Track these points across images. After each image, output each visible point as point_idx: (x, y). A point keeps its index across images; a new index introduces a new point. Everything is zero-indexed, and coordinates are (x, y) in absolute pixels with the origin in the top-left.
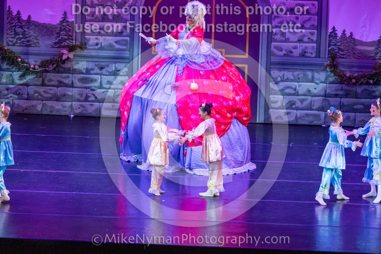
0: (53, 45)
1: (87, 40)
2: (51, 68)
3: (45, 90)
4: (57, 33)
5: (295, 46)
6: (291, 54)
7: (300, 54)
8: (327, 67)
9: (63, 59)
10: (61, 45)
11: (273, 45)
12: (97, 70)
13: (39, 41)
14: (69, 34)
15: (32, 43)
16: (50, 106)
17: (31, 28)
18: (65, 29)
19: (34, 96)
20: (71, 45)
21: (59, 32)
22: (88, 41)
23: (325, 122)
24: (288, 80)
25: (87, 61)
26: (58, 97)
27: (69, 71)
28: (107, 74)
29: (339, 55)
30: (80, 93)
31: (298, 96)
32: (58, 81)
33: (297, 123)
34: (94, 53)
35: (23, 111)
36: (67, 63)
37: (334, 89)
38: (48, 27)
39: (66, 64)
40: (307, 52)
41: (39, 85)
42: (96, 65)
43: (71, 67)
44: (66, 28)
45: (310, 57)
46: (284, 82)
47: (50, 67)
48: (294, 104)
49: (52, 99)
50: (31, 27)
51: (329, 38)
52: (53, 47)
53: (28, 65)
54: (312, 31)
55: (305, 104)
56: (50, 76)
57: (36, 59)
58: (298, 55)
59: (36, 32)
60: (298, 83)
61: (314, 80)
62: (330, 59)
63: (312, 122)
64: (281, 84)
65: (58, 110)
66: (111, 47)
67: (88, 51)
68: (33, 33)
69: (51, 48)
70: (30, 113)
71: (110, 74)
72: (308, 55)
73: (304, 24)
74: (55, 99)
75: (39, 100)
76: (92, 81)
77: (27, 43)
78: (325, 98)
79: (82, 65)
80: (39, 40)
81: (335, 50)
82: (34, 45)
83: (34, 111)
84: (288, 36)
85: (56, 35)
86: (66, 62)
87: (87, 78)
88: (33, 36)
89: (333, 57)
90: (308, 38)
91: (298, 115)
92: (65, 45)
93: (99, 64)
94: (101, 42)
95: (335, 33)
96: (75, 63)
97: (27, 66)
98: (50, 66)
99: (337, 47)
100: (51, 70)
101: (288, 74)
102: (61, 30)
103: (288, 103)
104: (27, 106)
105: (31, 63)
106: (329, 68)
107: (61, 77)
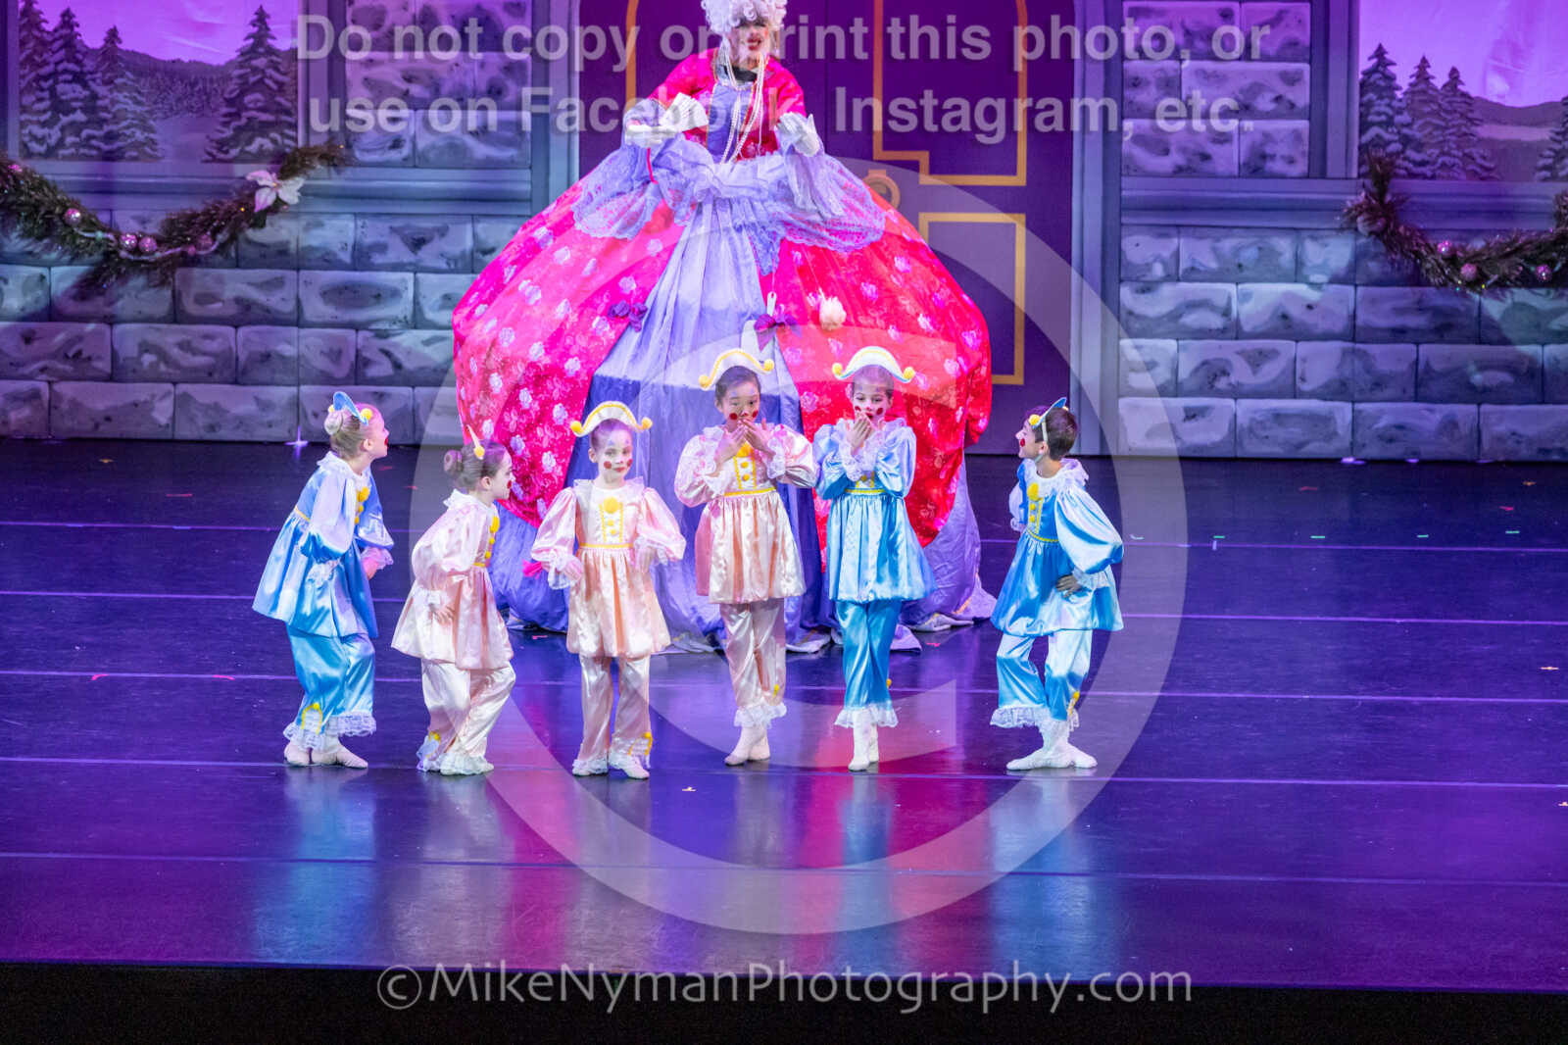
0: (215, 152)
2: (206, 248)
3: (189, 338)
4: (230, 102)
6: (1207, 166)
7: (1245, 164)
8: (1357, 217)
9: (257, 209)
10: (248, 149)
12: (399, 252)
13: (152, 136)
14: (279, 104)
15: (128, 146)
16: (208, 407)
17: (119, 81)
18: (261, 81)
19: (141, 364)
20: (287, 150)
21: (239, 96)
23: (1352, 444)
24: (1195, 276)
25: (355, 214)
27: (282, 257)
28: (444, 266)
29: (1406, 164)
30: (331, 350)
31: (1237, 338)
32: (238, 300)
33: (1239, 454)
34: (381, 181)
35: (97, 426)
36: (272, 225)
37: (1387, 306)
38: (193, 77)
39: (268, 228)
40: (1273, 157)
41: (160, 320)
42: (393, 230)
43: (288, 242)
44: (267, 81)
45: (1283, 177)
46: (1178, 280)
47: (203, 243)
48: (1225, 373)
49: (216, 376)
50: (122, 77)
51: (1362, 95)
52: (214, 159)
53: (111, 236)
54: (1291, 66)
55: (1271, 371)
56: (201, 278)
57: (145, 209)
58: (1236, 171)
59: (139, 98)
60: (1237, 284)
61: (1305, 271)
62: (1368, 182)
63: (1302, 445)
64: (1167, 289)
65: (241, 422)
66: (454, 154)
67: (358, 169)
68: (130, 102)
69: (207, 161)
70: (126, 436)
71: (452, 266)
72: (1277, 166)
74: (227, 374)
75: (159, 379)
76: (379, 296)
77: (106, 144)
78: (1349, 345)
79: (338, 231)
80: (153, 132)
81: (1389, 143)
82: (135, 154)
83: (139, 425)
84: (1190, 89)
85: (224, 110)
86: (267, 221)
87: (359, 286)
88: (130, 116)
89: (1380, 172)
90: (1273, 96)
91: (1243, 421)
92: (264, 148)
93: (407, 227)
94: (412, 133)
95: (1386, 72)
96: (308, 224)
97: (108, 240)
98: (205, 240)
99: (1395, 130)
100: (206, 257)
101: (1195, 250)
102: (246, 89)
103: (1196, 370)
104: (115, 408)
105: (122, 229)
106: (1365, 221)
107: (250, 284)
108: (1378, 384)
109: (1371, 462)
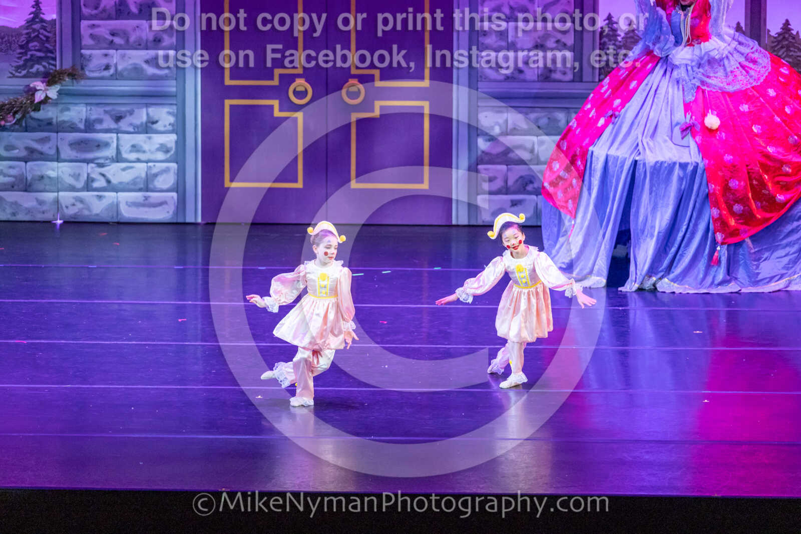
0: (14, 72)
1: (84, 58)
2: (10, 122)
3: (2, 168)
4: (22, 47)
6: (521, 76)
7: (541, 75)
9: (36, 102)
10: (31, 71)
12: (109, 123)
14: (47, 48)
16: (12, 203)
18: (37, 36)
20: (51, 71)
21: (25, 43)
22: (89, 60)
25: (87, 104)
26: (28, 182)
27: (49, 126)
28: (131, 129)
30: (74, 174)
32: (27, 148)
34: (99, 87)
36: (43, 109)
38: (2, 34)
39: (41, 111)
40: (555, 71)
43: (52, 119)
44: (40, 36)
45: (560, 81)
48: (531, 182)
49: (16, 187)
51: (600, 39)
52: (15, 76)
56: (9, 137)
58: (535, 78)
65: (29, 211)
66: (136, 73)
67: (89, 82)
69: (10, 77)
71: (136, 130)
72: (557, 76)
73: (547, 10)
74: (21, 186)
76: (100, 145)
79: (77, 113)
85: (19, 51)
87: (89, 140)
92: (39, 70)
93: (113, 110)
94: (115, 62)
95: (613, 27)
96: (62, 109)
98: (9, 117)
100: (11, 126)
102: (30, 40)
103: (517, 181)
107: (33, 140)
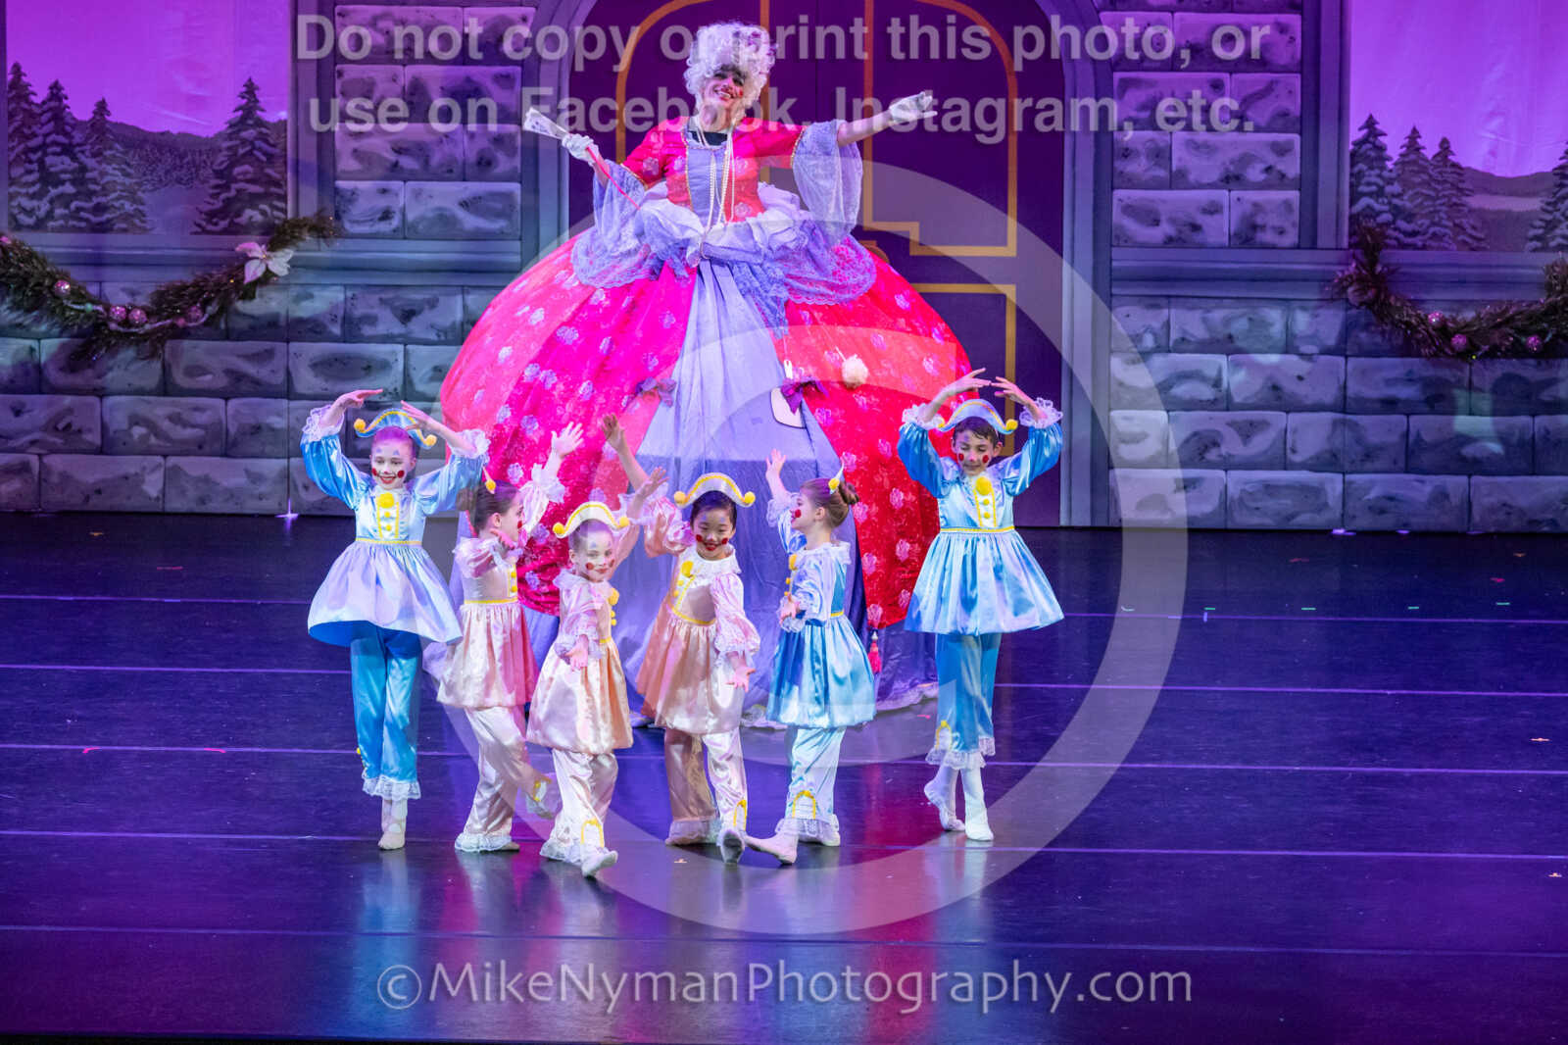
0: (204, 223)
1: (342, 197)
2: (196, 320)
3: (178, 410)
4: (219, 174)
5: (1213, 203)
6: (1198, 238)
7: (1235, 234)
8: (1347, 287)
9: (247, 281)
10: (237, 220)
11: (1120, 200)
12: (388, 324)
13: (141, 207)
14: (268, 175)
15: (117, 218)
16: (199, 479)
17: (108, 153)
18: (250, 153)
19: (131, 436)
20: (277, 222)
21: (226, 169)
22: (351, 201)
23: (1343, 515)
24: (1184, 346)
25: (345, 286)
26: (230, 439)
27: (272, 329)
28: (433, 336)
29: (1395, 234)
31: (1228, 410)
32: (229, 372)
33: (1230, 526)
34: (373, 252)
35: (87, 499)
36: (261, 296)
37: (1378, 377)
38: (182, 149)
39: (257, 300)
40: (1263, 228)
41: (150, 393)
42: (383, 302)
43: (277, 315)
44: (255, 152)
45: (1274, 247)
46: (1169, 351)
47: (193, 315)
48: (1216, 444)
49: (207, 448)
50: (111, 148)
51: (1352, 165)
52: (205, 231)
53: (100, 308)
54: (1282, 137)
55: (1261, 443)
56: (194, 350)
57: (134, 281)
58: (1226, 239)
59: (129, 170)
60: (1228, 355)
61: (1296, 343)
62: (1359, 252)
63: (1293, 516)
64: (1158, 360)
65: (231, 494)
66: (444, 226)
67: (349, 244)
68: (119, 174)
69: (196, 233)
70: (116, 509)
71: (443, 338)
72: (1268, 237)
73: (1248, 108)
74: (217, 446)
75: (148, 452)
77: (95, 216)
78: (1340, 416)
79: (326, 303)
80: (143, 204)
81: (1379, 213)
82: (124, 226)
83: (129, 498)
84: (1180, 159)
85: (214, 182)
86: (257, 293)
87: (349, 358)
88: (118, 187)
89: (1367, 241)
90: (1263, 166)
91: (1234, 491)
92: (254, 220)
93: (398, 298)
94: (401, 204)
95: (1377, 143)
96: (298, 296)
97: (97, 312)
98: (195, 312)
99: (1386, 201)
100: (197, 328)
101: (1188, 321)
102: (235, 161)
103: (1187, 441)
104: (103, 481)
105: (112, 302)
106: (1355, 291)
107: (239, 356)
108: (1368, 456)
109: (1361, 534)
